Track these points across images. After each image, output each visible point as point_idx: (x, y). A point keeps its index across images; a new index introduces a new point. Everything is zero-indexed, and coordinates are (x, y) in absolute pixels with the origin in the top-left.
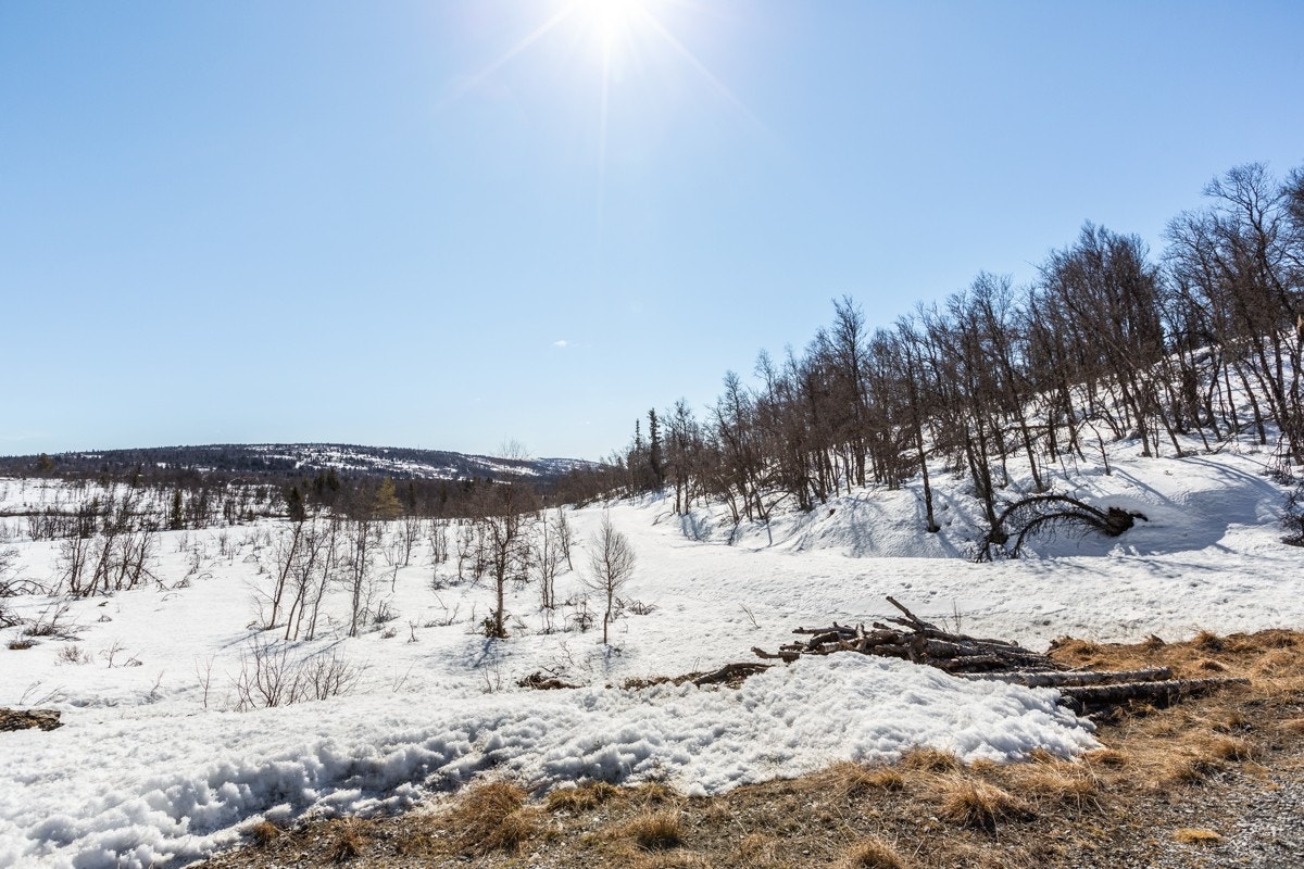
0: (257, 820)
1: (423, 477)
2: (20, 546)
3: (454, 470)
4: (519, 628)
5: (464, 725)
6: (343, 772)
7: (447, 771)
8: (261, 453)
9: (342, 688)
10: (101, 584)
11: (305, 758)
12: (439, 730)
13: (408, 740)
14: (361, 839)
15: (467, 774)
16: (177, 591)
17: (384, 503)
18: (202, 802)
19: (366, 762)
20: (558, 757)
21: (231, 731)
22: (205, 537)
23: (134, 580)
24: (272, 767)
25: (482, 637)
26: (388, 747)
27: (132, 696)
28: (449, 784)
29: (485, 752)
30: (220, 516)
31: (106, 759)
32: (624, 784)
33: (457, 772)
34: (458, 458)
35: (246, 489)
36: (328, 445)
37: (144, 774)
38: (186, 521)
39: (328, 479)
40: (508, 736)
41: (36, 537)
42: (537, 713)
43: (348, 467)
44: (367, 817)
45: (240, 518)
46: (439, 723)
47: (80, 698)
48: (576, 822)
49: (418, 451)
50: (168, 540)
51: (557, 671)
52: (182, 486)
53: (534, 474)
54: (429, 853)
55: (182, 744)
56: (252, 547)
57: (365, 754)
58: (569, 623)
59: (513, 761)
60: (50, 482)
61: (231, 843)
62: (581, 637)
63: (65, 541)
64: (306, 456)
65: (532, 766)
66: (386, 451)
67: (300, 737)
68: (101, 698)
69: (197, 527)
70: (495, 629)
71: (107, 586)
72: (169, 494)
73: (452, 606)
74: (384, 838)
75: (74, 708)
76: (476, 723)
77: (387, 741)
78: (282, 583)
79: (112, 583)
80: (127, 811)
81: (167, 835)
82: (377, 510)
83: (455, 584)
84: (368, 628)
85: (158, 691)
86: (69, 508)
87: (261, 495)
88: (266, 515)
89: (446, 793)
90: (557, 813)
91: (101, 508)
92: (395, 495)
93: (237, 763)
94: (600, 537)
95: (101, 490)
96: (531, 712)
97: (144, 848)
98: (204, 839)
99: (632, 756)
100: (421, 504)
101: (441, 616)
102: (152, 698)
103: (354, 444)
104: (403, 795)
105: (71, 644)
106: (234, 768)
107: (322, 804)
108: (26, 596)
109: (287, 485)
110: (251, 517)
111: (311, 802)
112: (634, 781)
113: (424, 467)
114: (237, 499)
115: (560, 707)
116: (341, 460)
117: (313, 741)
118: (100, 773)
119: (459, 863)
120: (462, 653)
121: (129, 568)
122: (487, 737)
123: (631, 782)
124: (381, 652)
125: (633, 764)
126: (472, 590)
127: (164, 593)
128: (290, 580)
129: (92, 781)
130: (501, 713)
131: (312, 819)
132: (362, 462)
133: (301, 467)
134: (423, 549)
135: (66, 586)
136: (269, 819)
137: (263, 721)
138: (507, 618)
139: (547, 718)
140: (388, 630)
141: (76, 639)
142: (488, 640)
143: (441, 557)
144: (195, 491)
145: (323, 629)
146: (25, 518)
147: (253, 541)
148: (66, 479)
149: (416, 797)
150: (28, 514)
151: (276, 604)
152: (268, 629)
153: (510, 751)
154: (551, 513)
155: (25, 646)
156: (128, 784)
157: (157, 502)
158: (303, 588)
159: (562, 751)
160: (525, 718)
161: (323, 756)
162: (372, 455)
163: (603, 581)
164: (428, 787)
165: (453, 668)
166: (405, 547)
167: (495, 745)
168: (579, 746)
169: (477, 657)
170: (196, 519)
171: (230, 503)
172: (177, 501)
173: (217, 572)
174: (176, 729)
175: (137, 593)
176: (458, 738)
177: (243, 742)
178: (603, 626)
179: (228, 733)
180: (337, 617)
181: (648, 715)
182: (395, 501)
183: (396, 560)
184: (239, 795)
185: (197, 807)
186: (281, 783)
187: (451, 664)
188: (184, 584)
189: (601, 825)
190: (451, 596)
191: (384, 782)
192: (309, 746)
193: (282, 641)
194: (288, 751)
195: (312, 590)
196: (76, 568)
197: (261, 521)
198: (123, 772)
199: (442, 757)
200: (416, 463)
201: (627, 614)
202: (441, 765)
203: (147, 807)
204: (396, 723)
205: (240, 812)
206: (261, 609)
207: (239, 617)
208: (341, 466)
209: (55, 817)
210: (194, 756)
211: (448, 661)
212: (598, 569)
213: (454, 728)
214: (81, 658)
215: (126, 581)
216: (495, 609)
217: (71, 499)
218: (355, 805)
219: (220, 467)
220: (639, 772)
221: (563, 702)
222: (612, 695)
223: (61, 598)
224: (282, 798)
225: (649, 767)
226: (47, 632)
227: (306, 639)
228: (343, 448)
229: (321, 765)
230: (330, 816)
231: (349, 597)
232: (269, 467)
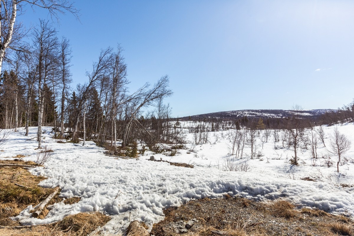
0: (226, 193)
1: (271, 117)
2: (187, 134)
3: (281, 115)
4: (303, 163)
5: (276, 184)
6: (244, 188)
7: (271, 194)
8: (229, 113)
9: (248, 171)
10: (200, 142)
11: (235, 183)
12: (268, 184)
13: (260, 184)
14: (247, 204)
15: (277, 197)
16: (213, 145)
17: (260, 125)
18: (216, 187)
19: (249, 187)
20: (306, 199)
21: (221, 174)
22: (218, 133)
23: (206, 142)
24: (228, 183)
25: (289, 164)
26: (255, 185)
27: (206, 165)
28: (271, 198)
29: (282, 192)
30: (221, 128)
31: (199, 175)
32: (331, 213)
33: (273, 195)
34: (282, 111)
35: (226, 122)
36: (244, 110)
37: (206, 179)
38: (215, 129)
39: (245, 119)
40: (289, 190)
41: (190, 133)
42: (299, 186)
43: (250, 116)
44: (250, 199)
45: (226, 129)
46: (269, 182)
47: (198, 164)
48: (310, 218)
49: (269, 110)
50: (211, 134)
51: (316, 178)
52: (213, 122)
53: (311, 115)
54: (265, 212)
55: (212, 175)
56: (228, 136)
57: (249, 185)
58: (322, 164)
59: (290, 197)
60: (191, 122)
61: (221, 197)
62: (327, 169)
63: (194, 133)
64: (239, 113)
65: (297, 200)
66: (260, 111)
67: (234, 178)
68: (201, 165)
69: (217, 131)
70: (294, 162)
71: (201, 143)
72: (211, 123)
73: (280, 154)
74: (254, 206)
75: (197, 166)
76: (279, 184)
77: (254, 184)
78: (234, 145)
79: (202, 142)
80: (203, 185)
81: (209, 191)
82: (258, 127)
83: (282, 148)
84: (256, 158)
85: (210, 165)
86: (194, 127)
87: (230, 123)
88: (231, 128)
89: (270, 200)
90: (304, 214)
91: (199, 127)
92: (263, 123)
93: (222, 180)
94: (334, 136)
95: (199, 123)
96: (297, 185)
97: (206, 192)
98: (216, 194)
99: (335, 206)
100: (271, 125)
101: (277, 157)
102: (209, 166)
103: (251, 109)
104: (259, 197)
105: (196, 154)
106: (221, 181)
107: (239, 194)
108: (189, 144)
109: (235, 121)
110: (228, 129)
111: (237, 193)
112: (335, 213)
113: (272, 115)
114: (225, 124)
115: (308, 186)
116: (248, 114)
117: (237, 180)
118: (198, 177)
119: (272, 217)
120: (283, 168)
121: (205, 139)
122: (283, 189)
123: (334, 213)
124: (259, 164)
125: (335, 208)
126: (287, 150)
127: (211, 145)
128: (236, 144)
129: (197, 178)
130: (287, 183)
131: (237, 197)
132: (254, 114)
133: (238, 116)
134: (271, 138)
135: (195, 143)
136: (229, 194)
137: (227, 173)
138: (298, 160)
139: (303, 188)
140: (261, 159)
141: (197, 153)
142: (292, 165)
143: (277, 140)
144: (216, 123)
145: (245, 157)
146: (188, 129)
147: (228, 135)
148: (194, 121)
149: (262, 198)
150: (188, 128)
151: (233, 149)
152: (232, 155)
153: (290, 194)
154: (317, 128)
155: (189, 153)
156: (203, 180)
157: (209, 125)
158: (239, 146)
159: (307, 198)
160: (295, 186)
161: (239, 183)
162: (256, 112)
163: (336, 150)
164: (265, 197)
165: (280, 172)
166: (266, 137)
167: (285, 191)
168: (314, 198)
169: (287, 170)
170: (217, 129)
171: (223, 125)
172: (213, 125)
173: (221, 141)
174: (211, 172)
175: (206, 145)
176: (274, 187)
177: (223, 177)
178: (337, 167)
179: (220, 174)
180: (248, 154)
181: (344, 195)
182: (263, 124)
183: (264, 141)
184: (222, 187)
185: (214, 187)
186: (231, 187)
187: (279, 170)
188: (215, 143)
189: (319, 221)
190: (280, 151)
191: (254, 193)
192: (236, 181)
193: (235, 158)
194: (232, 180)
195: (241, 146)
196: (196, 139)
197: (230, 130)
198: (202, 177)
199: (269, 191)
200: (269, 113)
201: (349, 163)
202: (269, 193)
203: (206, 185)
204: (257, 180)
205: (223, 191)
206: (230, 150)
207: (226, 152)
208: (248, 115)
209: (192, 183)
210: (214, 178)
211: (278, 169)
212: (333, 147)
213: (273, 184)
214: (197, 157)
215: (204, 142)
216: (294, 156)
217: (195, 125)
218: (247, 196)
219: (221, 117)
220: (338, 211)
221: (310, 184)
222: (331, 187)
223: (194, 145)
224: (231, 190)
225: (343, 211)
226: (192, 151)
227: (240, 158)
228: (248, 111)
229: (239, 185)
230: (241, 197)
231: (250, 149)
232: (231, 117)
